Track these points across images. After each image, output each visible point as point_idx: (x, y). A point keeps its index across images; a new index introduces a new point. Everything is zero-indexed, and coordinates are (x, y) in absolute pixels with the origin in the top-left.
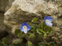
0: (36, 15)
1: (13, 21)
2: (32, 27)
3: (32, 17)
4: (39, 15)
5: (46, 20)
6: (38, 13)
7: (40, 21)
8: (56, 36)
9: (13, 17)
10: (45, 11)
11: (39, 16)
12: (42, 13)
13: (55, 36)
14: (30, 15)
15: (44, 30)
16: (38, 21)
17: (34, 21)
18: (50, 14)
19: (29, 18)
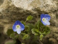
0: (31, 12)
1: (5, 19)
2: (27, 26)
3: (26, 15)
4: (35, 12)
5: (43, 18)
6: (34, 10)
7: (36, 19)
9: (5, 15)
10: (42, 8)
11: (35, 14)
12: (38, 10)
14: (24, 12)
15: (40, 30)
16: (34, 20)
18: (48, 12)
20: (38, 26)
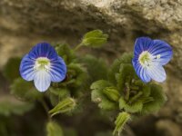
0: (107, 16)
1: (9, 17)
4: (121, 20)
5: (144, 53)
6: (118, 11)
7: (123, 43)
8: (178, 120)
9: (11, 4)
11: (119, 26)
12: (134, 14)
13: (174, 120)
14: (80, 10)
17: (92, 42)
19: (73, 24)
20: (118, 76)
